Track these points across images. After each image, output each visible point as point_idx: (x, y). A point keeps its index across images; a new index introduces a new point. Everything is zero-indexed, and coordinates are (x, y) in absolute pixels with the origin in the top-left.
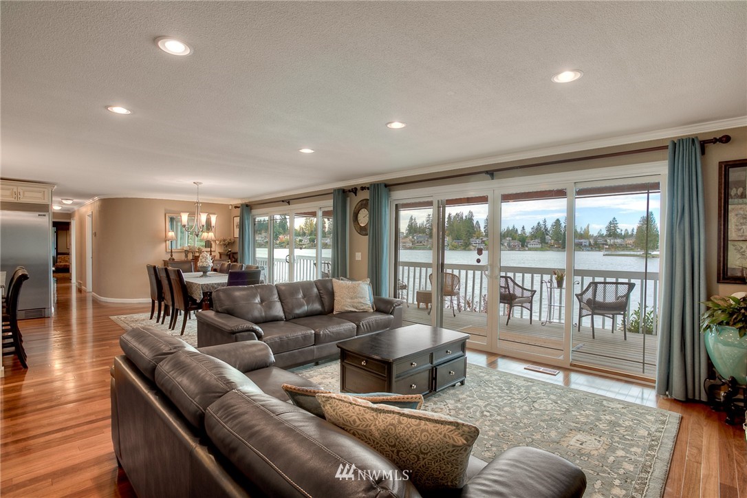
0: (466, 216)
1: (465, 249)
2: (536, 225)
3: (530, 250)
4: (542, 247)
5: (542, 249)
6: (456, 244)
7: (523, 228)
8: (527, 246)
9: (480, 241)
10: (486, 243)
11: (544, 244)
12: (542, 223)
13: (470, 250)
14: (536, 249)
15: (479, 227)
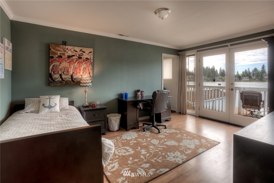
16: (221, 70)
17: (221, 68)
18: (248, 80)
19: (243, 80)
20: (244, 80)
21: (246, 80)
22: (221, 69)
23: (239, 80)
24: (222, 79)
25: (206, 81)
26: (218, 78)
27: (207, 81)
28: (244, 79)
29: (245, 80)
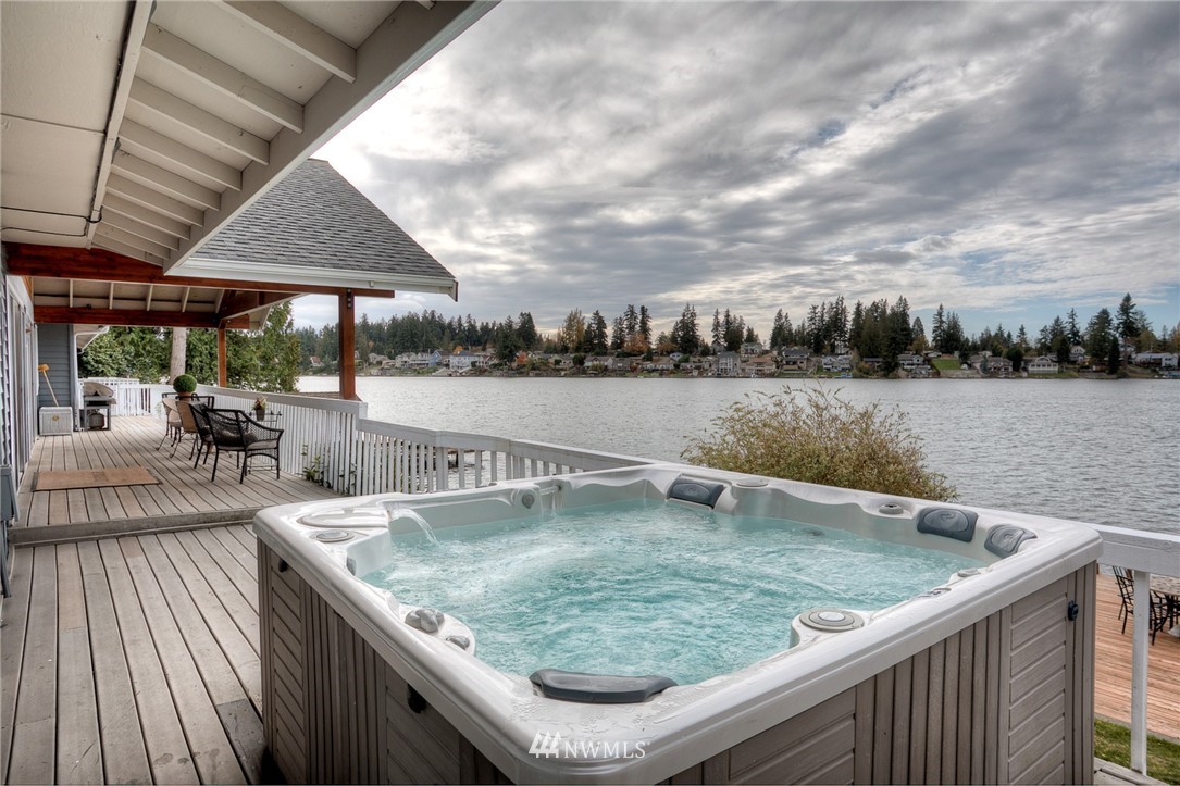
0: (892, 309)
1: (886, 376)
2: (1050, 323)
3: (1032, 376)
4: (1060, 372)
5: (1060, 375)
6: (867, 366)
7: (1022, 330)
8: (1025, 369)
9: (921, 359)
10: (935, 362)
11: (1065, 365)
12: (1065, 319)
13: (897, 377)
14: (1045, 376)
15: (922, 331)
16: (944, 319)
17: (941, 308)
18: (1051, 369)
19: (1030, 368)
20: (1036, 369)
21: (1046, 369)
22: (940, 315)
23: (1011, 369)
24: (933, 367)
25: (855, 377)
26: (915, 361)
27: (862, 377)
28: (1038, 364)
29: (1041, 368)
